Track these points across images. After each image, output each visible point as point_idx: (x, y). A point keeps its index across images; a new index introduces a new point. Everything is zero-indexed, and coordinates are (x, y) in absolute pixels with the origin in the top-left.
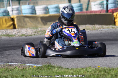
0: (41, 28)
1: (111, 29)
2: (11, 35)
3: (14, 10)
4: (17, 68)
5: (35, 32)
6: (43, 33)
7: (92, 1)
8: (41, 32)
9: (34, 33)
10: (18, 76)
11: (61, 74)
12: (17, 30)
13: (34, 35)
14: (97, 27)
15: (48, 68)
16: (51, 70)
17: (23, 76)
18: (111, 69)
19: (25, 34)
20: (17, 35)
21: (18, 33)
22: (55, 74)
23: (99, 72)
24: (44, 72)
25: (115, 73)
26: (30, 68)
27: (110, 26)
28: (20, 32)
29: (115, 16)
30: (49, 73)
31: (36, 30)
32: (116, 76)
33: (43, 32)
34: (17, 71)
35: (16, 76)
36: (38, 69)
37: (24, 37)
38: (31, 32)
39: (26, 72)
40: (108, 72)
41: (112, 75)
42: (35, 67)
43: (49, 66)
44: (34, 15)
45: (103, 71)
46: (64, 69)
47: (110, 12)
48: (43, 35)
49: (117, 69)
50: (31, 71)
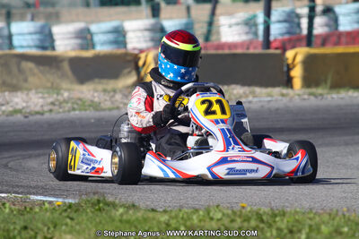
0: (68, 90)
1: (276, 100)
4: (7, 205)
5: (53, 104)
6: (75, 106)
7: (222, 14)
8: (69, 105)
9: (51, 107)
10: (12, 227)
11: (136, 223)
13: (51, 111)
14: (235, 92)
15: (97, 207)
16: (106, 214)
17: (25, 228)
18: (277, 212)
19: (23, 108)
21: (3, 105)
22: (119, 224)
23: (245, 220)
24: (84, 217)
25: (290, 224)
26: (44, 207)
27: (276, 91)
28: (8, 103)
29: (290, 61)
30: (100, 222)
31: (55, 96)
32: (291, 232)
33: (77, 104)
34: (9, 214)
35: (7, 228)
36: (69, 210)
37: (19, 117)
38: (40, 104)
39: (34, 218)
40: (268, 222)
41: (279, 230)
42: (59, 204)
43: (99, 201)
44: (48, 53)
45: (256, 220)
46: (142, 212)
47: (277, 48)
48: (77, 112)
49: (296, 212)
50: (48, 214)
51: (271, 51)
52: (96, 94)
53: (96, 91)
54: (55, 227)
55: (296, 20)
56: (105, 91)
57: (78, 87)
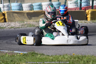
0: (26, 21)
1: (83, 24)
2: (2, 28)
3: (5, 7)
4: (7, 54)
5: (22, 25)
6: (28, 26)
10: (8, 61)
11: (43, 59)
12: (7, 24)
13: (21, 27)
15: (32, 55)
16: (35, 57)
17: (12, 61)
18: (83, 56)
19: (14, 26)
20: (8, 28)
21: (8, 26)
22: (38, 60)
23: (74, 58)
25: (87, 59)
26: (17, 55)
27: (83, 21)
28: (10, 25)
29: (87, 13)
30: (33, 59)
31: (23, 23)
32: (87, 62)
34: (7, 57)
36: (24, 56)
37: (13, 29)
38: (18, 25)
39: (14, 58)
40: (81, 59)
41: (84, 61)
42: (22, 54)
43: (33, 53)
44: (21, 11)
45: (77, 58)
46: (45, 56)
48: (29, 27)
49: (89, 56)
50: (18, 57)
51: (82, 10)
52: (34, 23)
53: (34, 21)
54: (20, 61)
55: (89, 2)
56: (36, 21)
57: (29, 20)
